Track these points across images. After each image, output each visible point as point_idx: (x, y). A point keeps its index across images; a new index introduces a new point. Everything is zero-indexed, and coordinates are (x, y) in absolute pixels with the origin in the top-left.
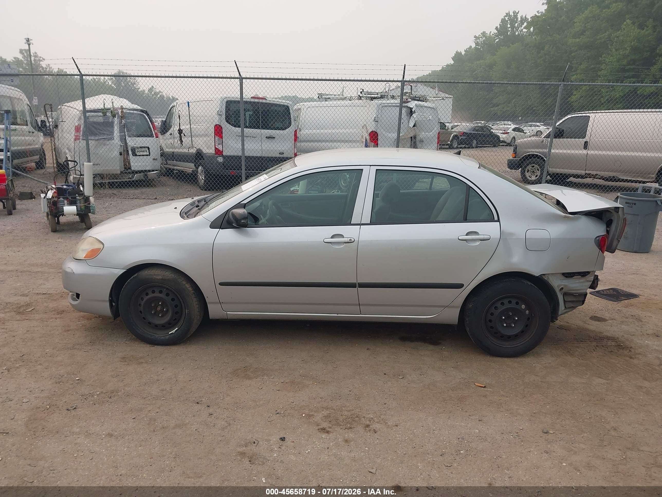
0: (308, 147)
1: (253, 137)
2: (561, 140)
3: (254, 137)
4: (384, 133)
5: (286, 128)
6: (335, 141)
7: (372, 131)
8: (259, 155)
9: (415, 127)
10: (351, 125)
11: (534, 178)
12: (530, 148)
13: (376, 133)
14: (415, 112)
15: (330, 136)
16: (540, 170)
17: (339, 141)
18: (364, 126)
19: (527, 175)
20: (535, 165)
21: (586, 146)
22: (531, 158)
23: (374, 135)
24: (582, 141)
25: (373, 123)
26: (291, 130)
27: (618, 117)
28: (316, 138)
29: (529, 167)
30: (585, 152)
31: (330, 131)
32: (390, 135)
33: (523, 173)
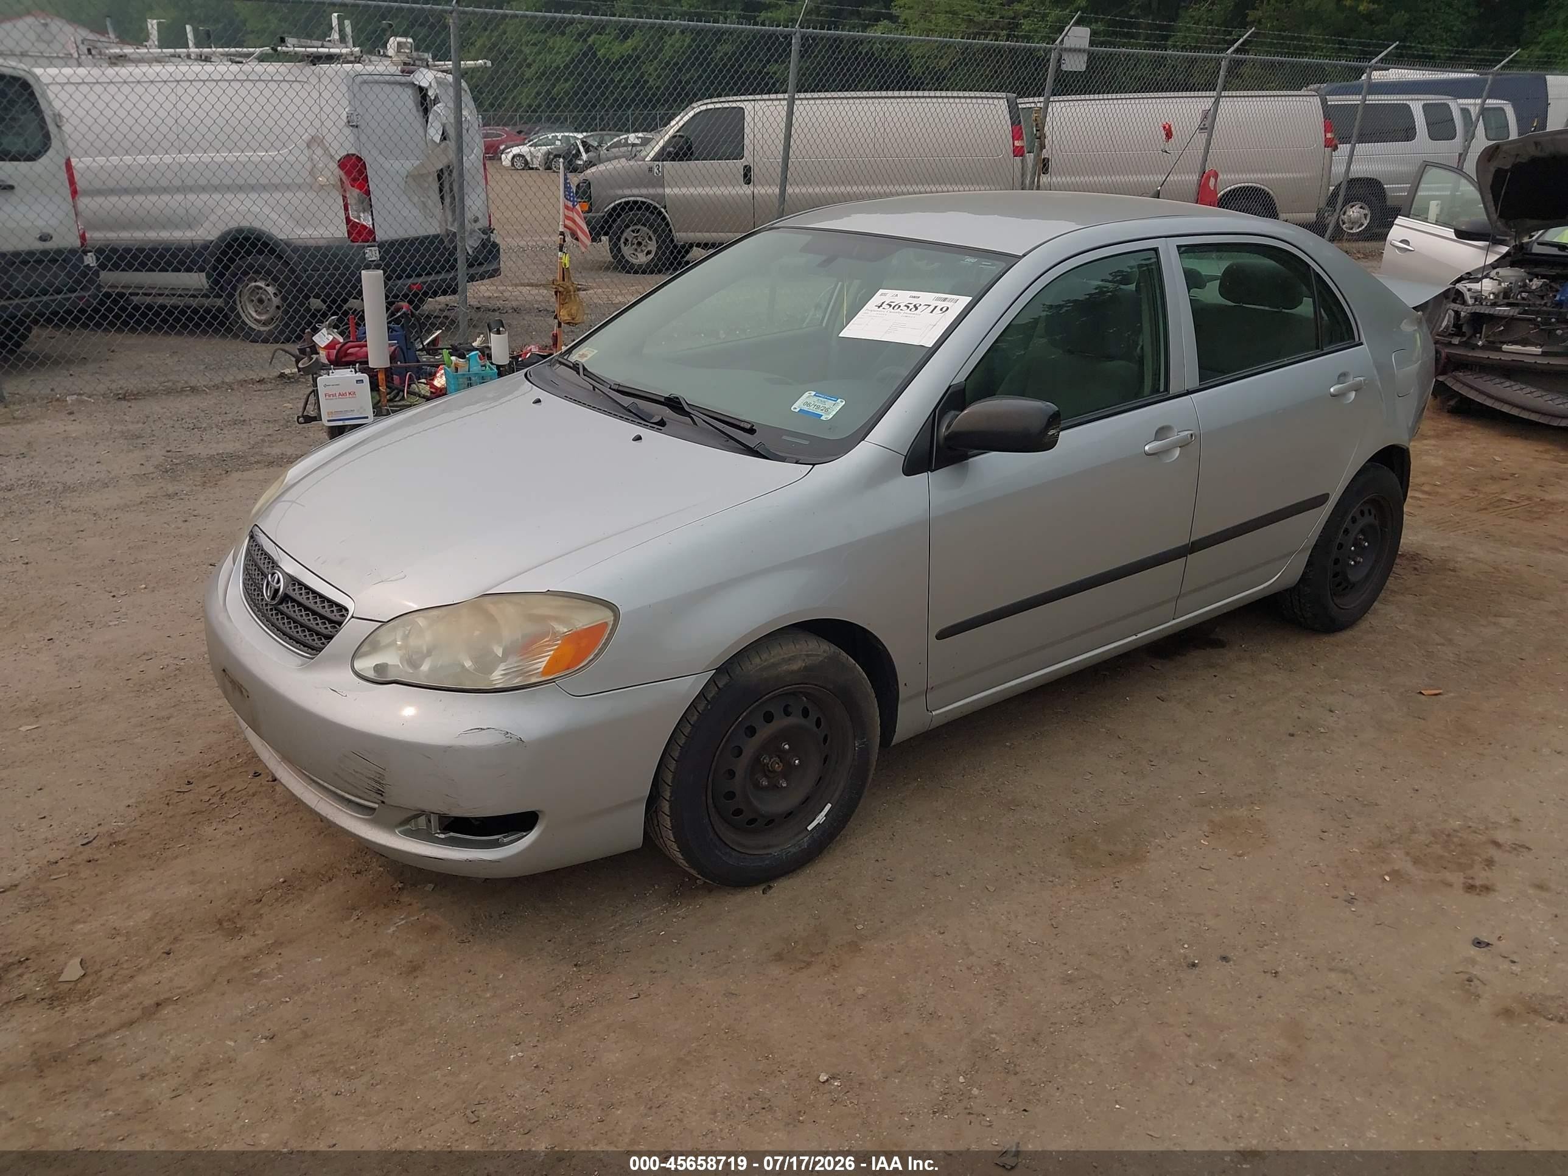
2: (684, 164)
4: (381, 159)
5: (40, 155)
7: (348, 155)
9: (448, 142)
10: (259, 137)
11: (642, 259)
12: (621, 187)
13: (359, 159)
14: (436, 101)
15: (169, 175)
16: (654, 239)
18: (314, 141)
19: (627, 251)
20: (642, 227)
21: (747, 176)
22: (631, 209)
23: (354, 166)
24: (740, 164)
25: (347, 131)
26: (55, 160)
27: (821, 108)
28: (111, 184)
29: (628, 234)
30: (747, 190)
32: (397, 165)
33: (616, 249)
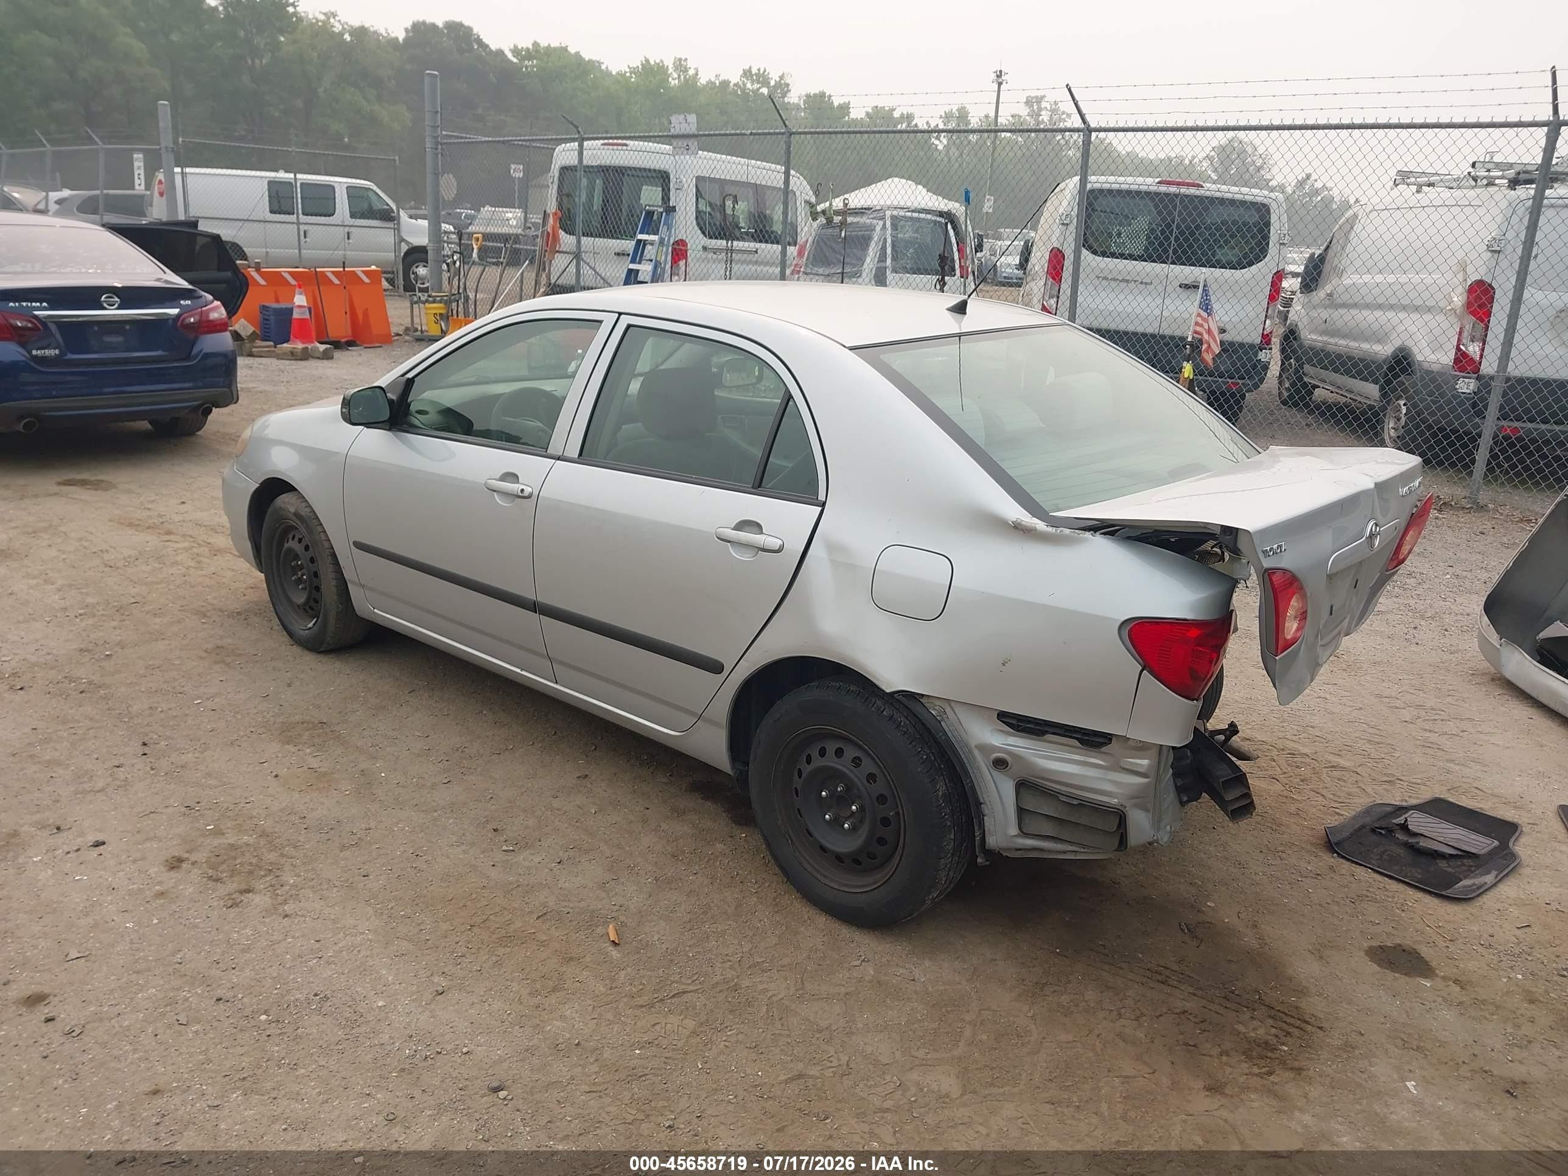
0: (1352, 324)
1: (1142, 283)
3: (1146, 283)
5: (1251, 264)
6: (1392, 307)
7: (1479, 280)
8: (1150, 330)
13: (1490, 285)
17: (1404, 308)
25: (1484, 256)
26: (1265, 270)
31: (1391, 278)
